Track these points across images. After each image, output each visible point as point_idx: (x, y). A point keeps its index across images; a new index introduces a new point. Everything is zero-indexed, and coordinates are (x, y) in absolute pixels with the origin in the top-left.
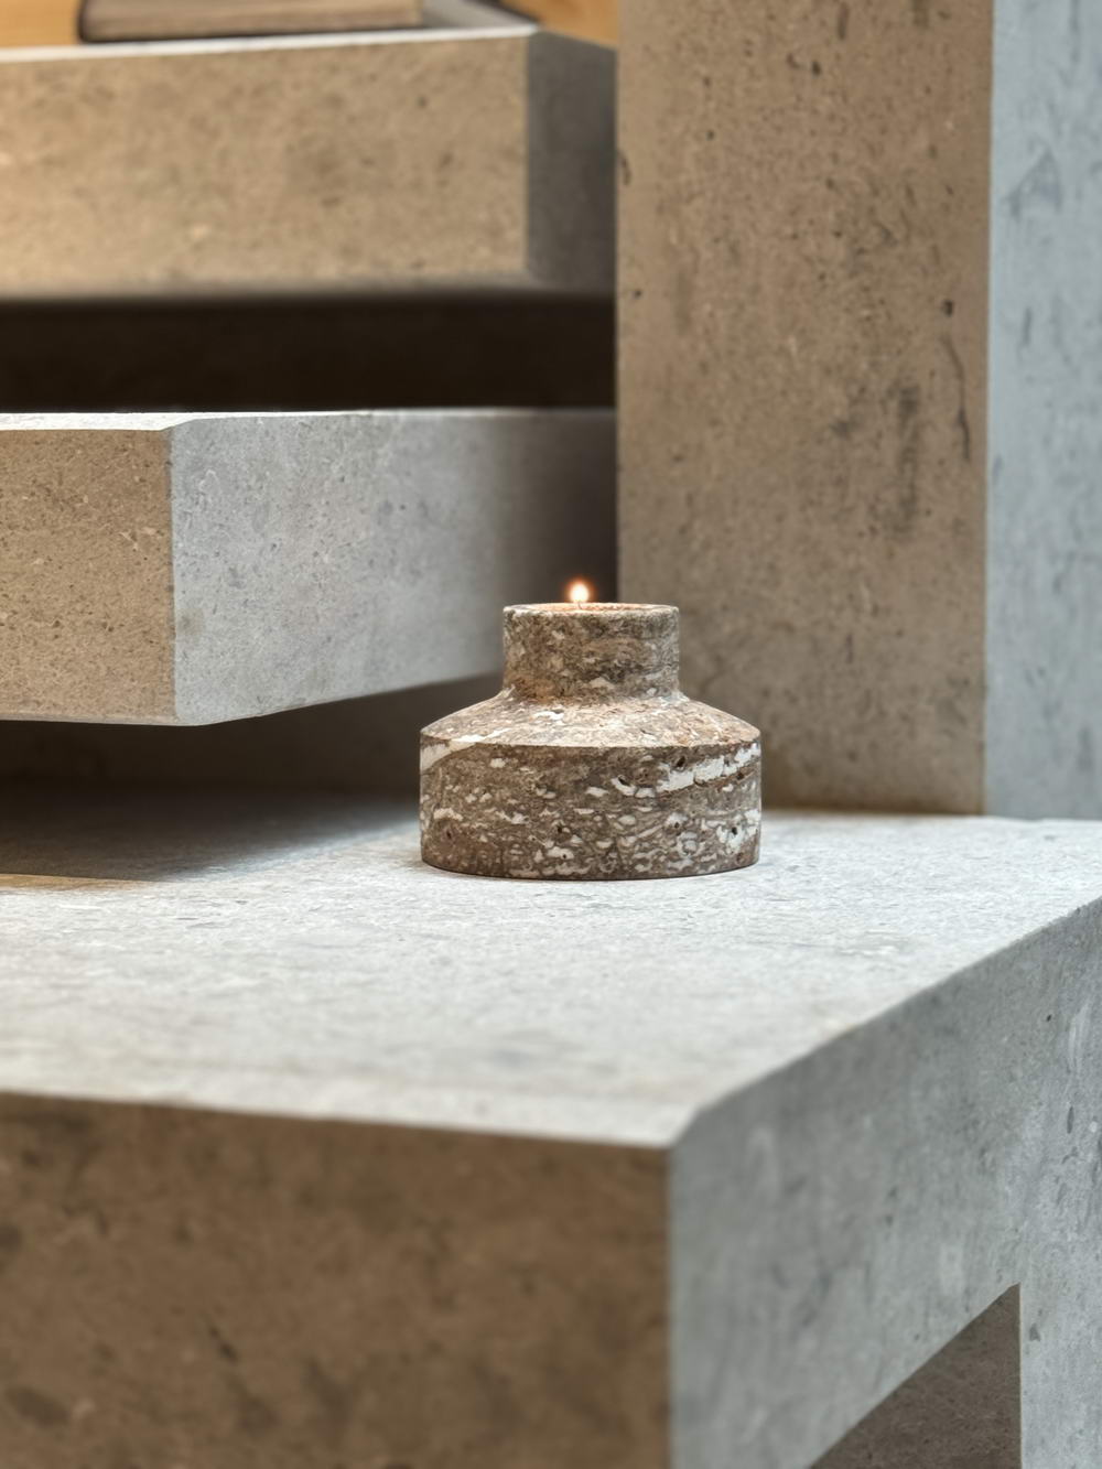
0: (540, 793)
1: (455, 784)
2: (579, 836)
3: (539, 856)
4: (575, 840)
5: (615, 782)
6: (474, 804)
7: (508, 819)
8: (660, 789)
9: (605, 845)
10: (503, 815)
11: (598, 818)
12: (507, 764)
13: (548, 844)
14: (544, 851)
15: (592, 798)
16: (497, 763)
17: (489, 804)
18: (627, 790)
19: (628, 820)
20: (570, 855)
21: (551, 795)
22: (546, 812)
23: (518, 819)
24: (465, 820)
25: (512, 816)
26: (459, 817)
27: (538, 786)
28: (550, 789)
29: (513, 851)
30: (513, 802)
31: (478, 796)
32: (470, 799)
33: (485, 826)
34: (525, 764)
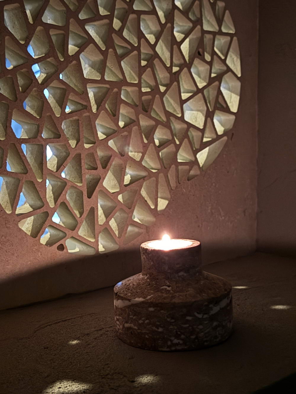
0: (168, 320)
1: (134, 316)
2: (184, 335)
3: (169, 343)
5: (196, 314)
6: (142, 323)
7: (156, 329)
8: (211, 314)
9: (193, 337)
10: (154, 328)
11: (190, 328)
12: (155, 310)
13: (173, 338)
14: (171, 341)
15: (188, 320)
16: (151, 309)
17: (149, 324)
18: (200, 316)
19: (201, 327)
20: (181, 342)
21: (173, 321)
22: (171, 327)
23: (160, 330)
24: (139, 329)
25: (158, 329)
26: (136, 328)
27: (168, 317)
28: (172, 318)
29: (159, 341)
30: (158, 323)
31: (144, 321)
32: (141, 322)
33: (147, 332)
34: (162, 310)
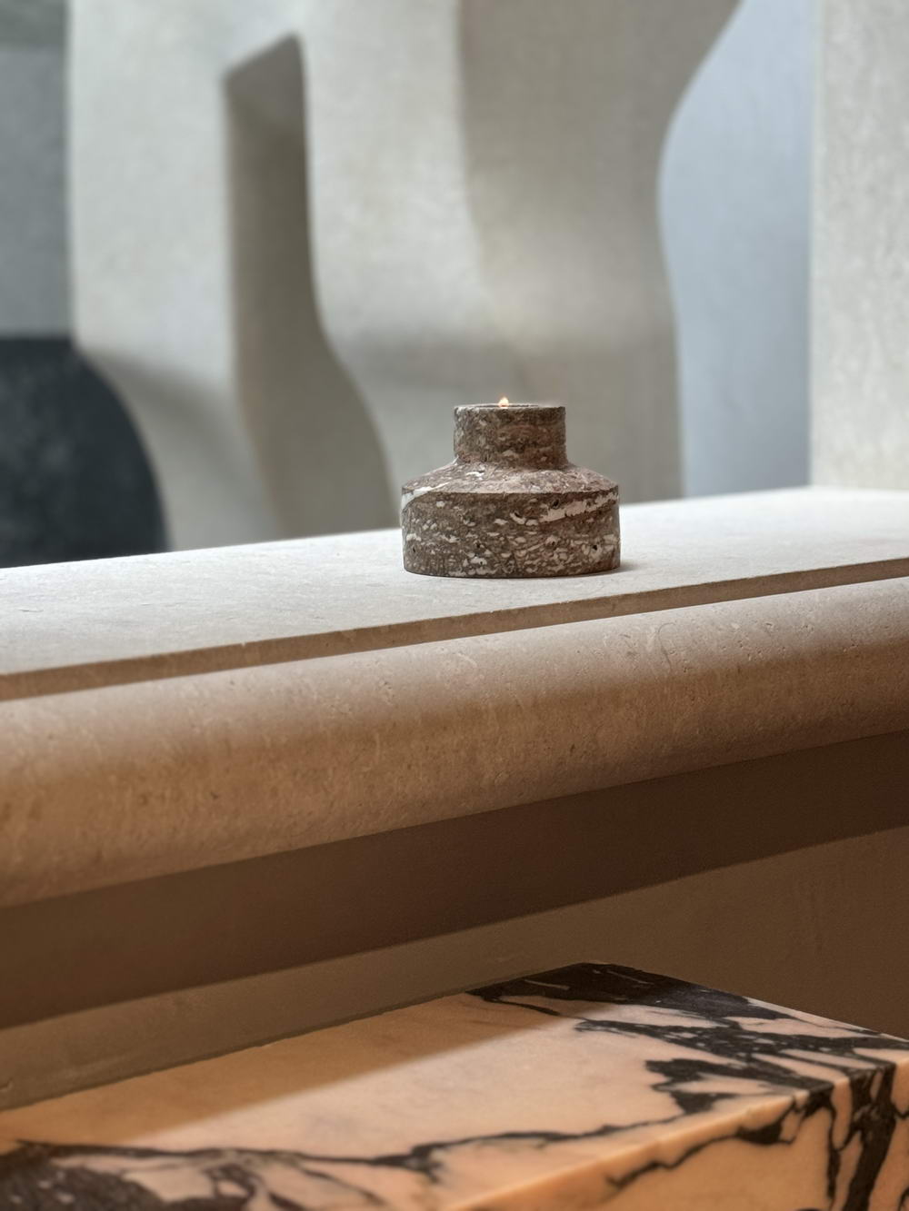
0: (466, 523)
1: (417, 518)
2: (490, 550)
3: (465, 563)
4: (488, 553)
5: (512, 515)
6: (428, 530)
7: (447, 539)
8: (542, 521)
9: (505, 555)
10: (444, 537)
11: (502, 539)
12: (446, 505)
13: (471, 555)
14: (469, 560)
15: (498, 526)
16: (440, 504)
17: (436, 530)
18: (521, 521)
19: (521, 540)
20: (485, 562)
21: (472, 524)
22: (470, 535)
23: (453, 539)
24: (422, 541)
25: (449, 538)
26: (419, 539)
27: (465, 518)
28: (472, 520)
29: (450, 560)
30: (449, 529)
31: (430, 525)
32: (425, 527)
33: (433, 544)
34: (456, 505)
